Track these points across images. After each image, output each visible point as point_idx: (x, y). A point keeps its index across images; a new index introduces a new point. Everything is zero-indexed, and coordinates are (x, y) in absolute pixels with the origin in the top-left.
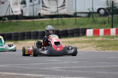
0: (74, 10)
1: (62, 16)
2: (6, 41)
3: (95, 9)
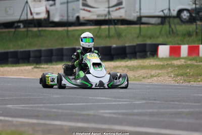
0: (137, 12)
1: (116, 21)
2: (20, 65)
3: (174, 10)
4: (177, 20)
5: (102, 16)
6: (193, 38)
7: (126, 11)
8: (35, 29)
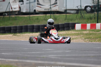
0: (65, 7)
1: (54, 12)
2: (6, 34)
3: (83, 7)
4: (85, 11)
5: (47, 9)
6: (93, 20)
7: (59, 7)
8: (14, 16)
